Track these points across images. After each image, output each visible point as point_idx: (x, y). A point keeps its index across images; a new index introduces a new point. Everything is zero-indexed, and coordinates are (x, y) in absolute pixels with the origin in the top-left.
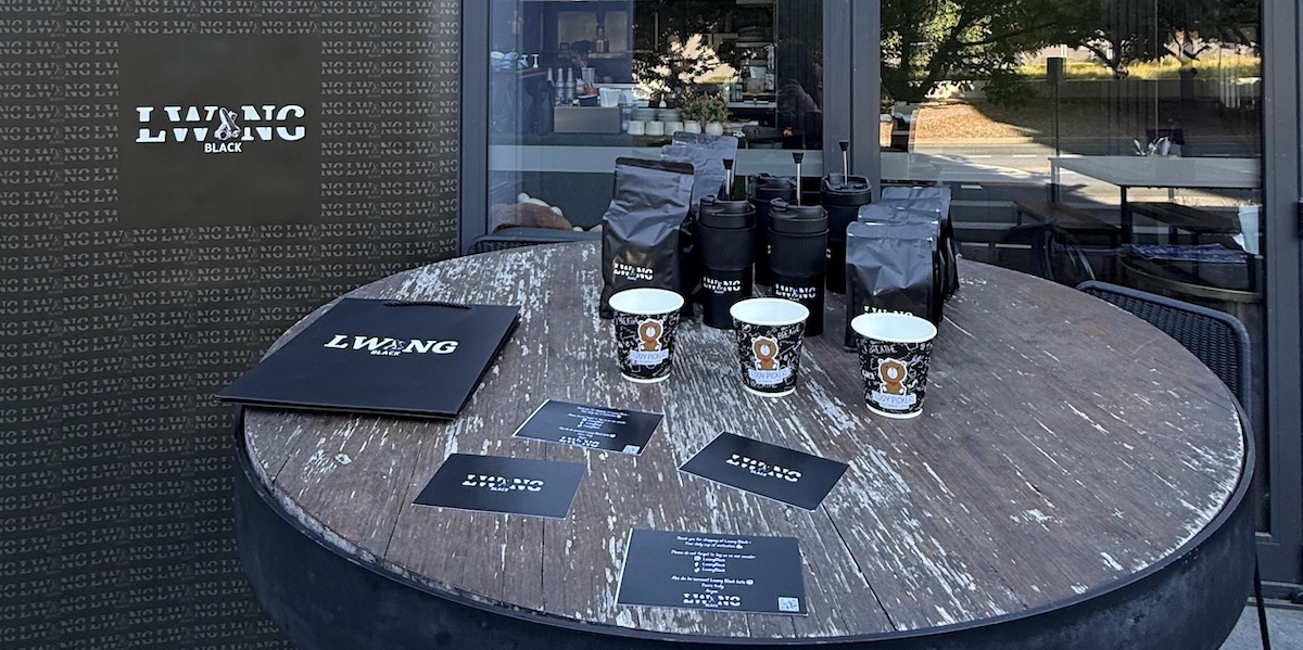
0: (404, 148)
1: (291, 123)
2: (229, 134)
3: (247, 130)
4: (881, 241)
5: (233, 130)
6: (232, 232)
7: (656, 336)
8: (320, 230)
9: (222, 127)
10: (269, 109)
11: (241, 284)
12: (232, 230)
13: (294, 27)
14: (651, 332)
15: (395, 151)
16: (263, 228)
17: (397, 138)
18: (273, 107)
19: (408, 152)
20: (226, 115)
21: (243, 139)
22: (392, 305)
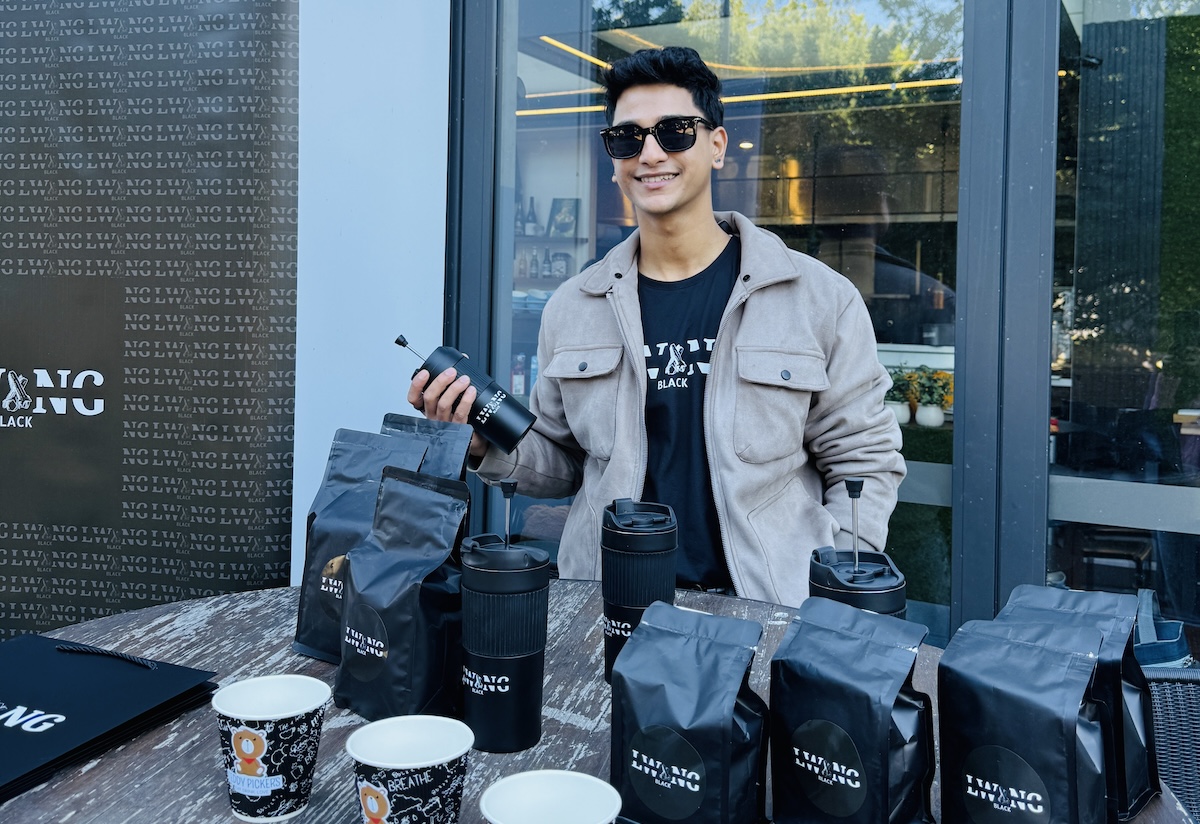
0: (220, 433)
1: (89, 393)
2: (19, 405)
3: (39, 401)
4: (683, 640)
5: (23, 399)
6: (21, 531)
7: (256, 753)
8: (121, 536)
9: (10, 396)
10: (64, 374)
11: (30, 598)
12: (21, 527)
13: (94, 267)
14: (248, 747)
15: (208, 437)
16: (56, 529)
17: (211, 420)
18: (69, 372)
19: (225, 439)
20: (15, 379)
21: (34, 411)
22: (65, 651)
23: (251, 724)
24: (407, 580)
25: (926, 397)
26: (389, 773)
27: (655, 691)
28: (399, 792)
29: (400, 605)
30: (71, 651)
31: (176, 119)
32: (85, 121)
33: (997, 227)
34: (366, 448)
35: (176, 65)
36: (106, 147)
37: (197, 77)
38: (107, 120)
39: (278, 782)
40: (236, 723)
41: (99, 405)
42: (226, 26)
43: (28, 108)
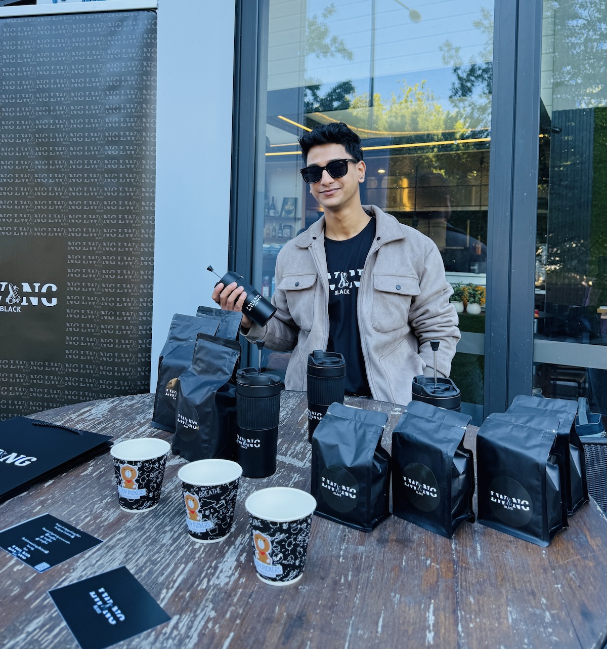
0: (115, 315)
1: (49, 295)
2: (14, 301)
3: (24, 298)
4: (348, 422)
5: (17, 298)
6: (14, 364)
7: (132, 477)
8: (65, 367)
9: (10, 296)
10: (37, 285)
11: (19, 398)
12: (14, 362)
13: (52, 231)
14: (128, 474)
15: (109, 317)
16: (32, 363)
17: (111, 309)
18: (39, 284)
19: (118, 318)
20: (12, 288)
21: (22, 304)
22: (36, 425)
23: (130, 463)
24: (209, 390)
25: (472, 299)
26: (199, 488)
27: (333, 448)
28: (205, 498)
29: (205, 403)
30: (40, 425)
31: (94, 157)
32: (48, 158)
33: (508, 214)
34: (189, 323)
35: (95, 130)
36: (58, 171)
37: (105, 136)
38: (59, 158)
39: (143, 492)
40: (122, 462)
41: (54, 301)
42: (120, 111)
43: (20, 151)
